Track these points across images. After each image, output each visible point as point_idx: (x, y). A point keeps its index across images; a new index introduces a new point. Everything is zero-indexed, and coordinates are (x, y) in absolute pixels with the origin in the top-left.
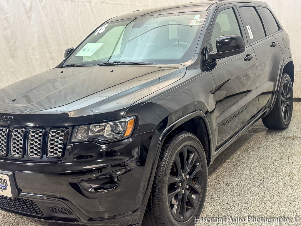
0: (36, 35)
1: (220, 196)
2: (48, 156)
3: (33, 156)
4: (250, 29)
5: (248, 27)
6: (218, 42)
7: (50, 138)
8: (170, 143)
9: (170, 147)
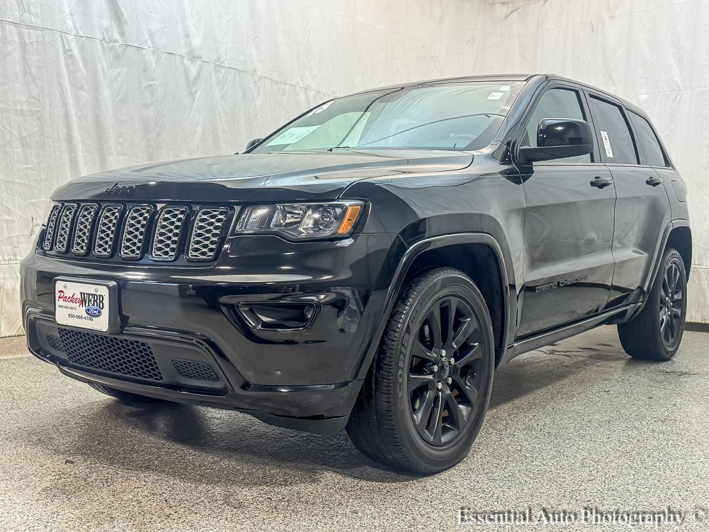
0: (199, 129)
1: (515, 433)
2: (188, 256)
3: (160, 255)
4: (607, 138)
5: (604, 134)
6: (540, 131)
7: (197, 223)
8: (424, 277)
9: (423, 283)
